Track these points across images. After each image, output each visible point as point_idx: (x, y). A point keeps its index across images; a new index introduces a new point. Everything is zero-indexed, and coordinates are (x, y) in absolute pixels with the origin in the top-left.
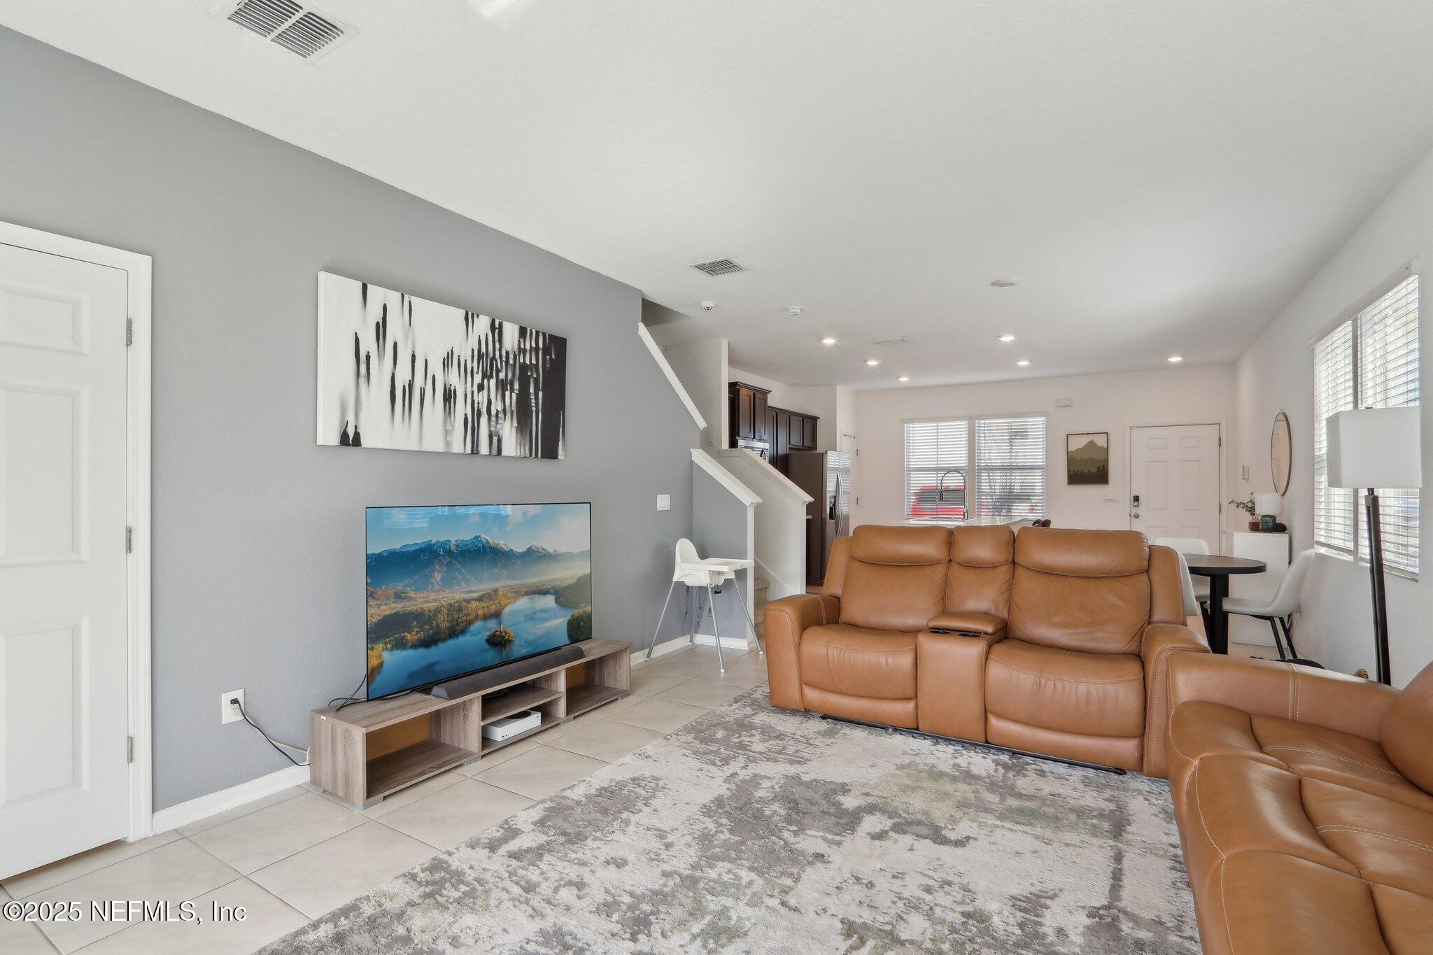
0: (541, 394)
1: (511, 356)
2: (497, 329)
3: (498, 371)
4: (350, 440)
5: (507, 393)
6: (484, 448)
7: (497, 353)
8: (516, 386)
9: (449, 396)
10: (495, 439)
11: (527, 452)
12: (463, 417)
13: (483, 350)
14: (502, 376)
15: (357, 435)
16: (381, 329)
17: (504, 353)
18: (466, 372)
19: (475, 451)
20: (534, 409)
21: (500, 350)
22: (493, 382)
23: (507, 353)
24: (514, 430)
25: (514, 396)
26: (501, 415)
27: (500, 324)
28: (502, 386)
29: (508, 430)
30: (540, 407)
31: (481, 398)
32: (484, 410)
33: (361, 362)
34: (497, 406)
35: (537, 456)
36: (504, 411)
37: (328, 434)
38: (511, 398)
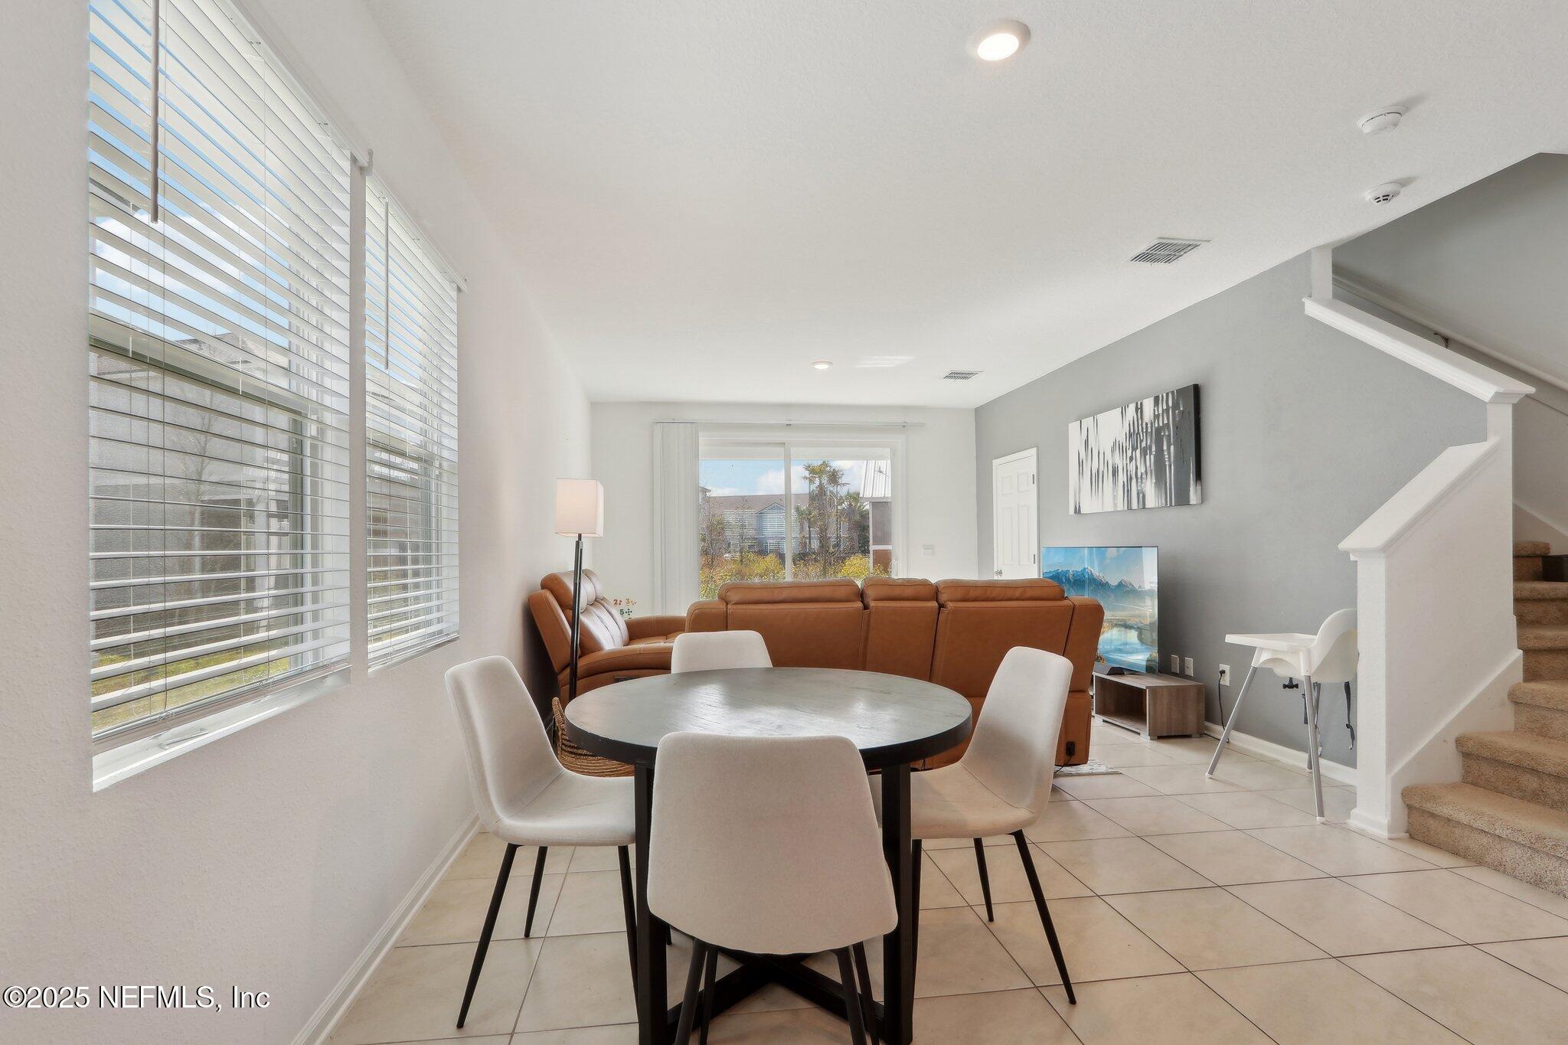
0: (1172, 447)
1: (1149, 425)
2: (1139, 409)
3: (1141, 441)
4: (1077, 511)
5: (1148, 457)
6: (1135, 505)
7: (1140, 427)
8: (1154, 449)
9: (1115, 472)
10: (1141, 495)
11: (1164, 502)
12: (1122, 484)
13: (1132, 431)
14: (1144, 444)
15: (1079, 509)
16: (1087, 442)
17: (1144, 424)
18: (1123, 450)
19: (1129, 508)
20: (1167, 463)
21: (1142, 424)
22: (1138, 451)
23: (1147, 424)
24: (1153, 485)
25: (1152, 457)
26: (1144, 476)
27: (1141, 404)
28: (1144, 452)
29: (1149, 487)
30: (1172, 459)
31: (1132, 467)
32: (1134, 476)
33: (1081, 464)
34: (1141, 469)
35: (1171, 505)
36: (1146, 471)
37: (1072, 511)
38: (1151, 459)
